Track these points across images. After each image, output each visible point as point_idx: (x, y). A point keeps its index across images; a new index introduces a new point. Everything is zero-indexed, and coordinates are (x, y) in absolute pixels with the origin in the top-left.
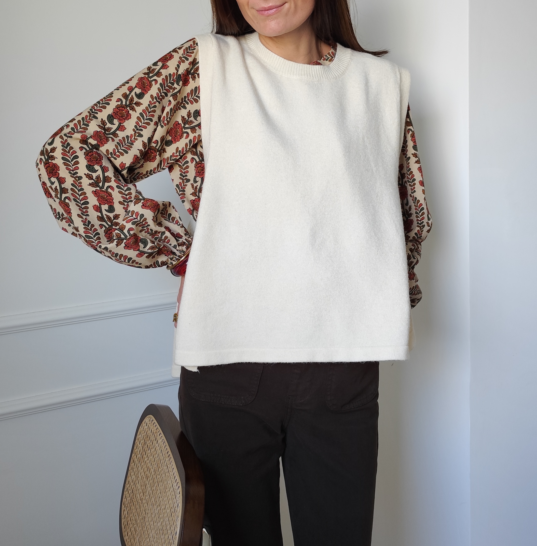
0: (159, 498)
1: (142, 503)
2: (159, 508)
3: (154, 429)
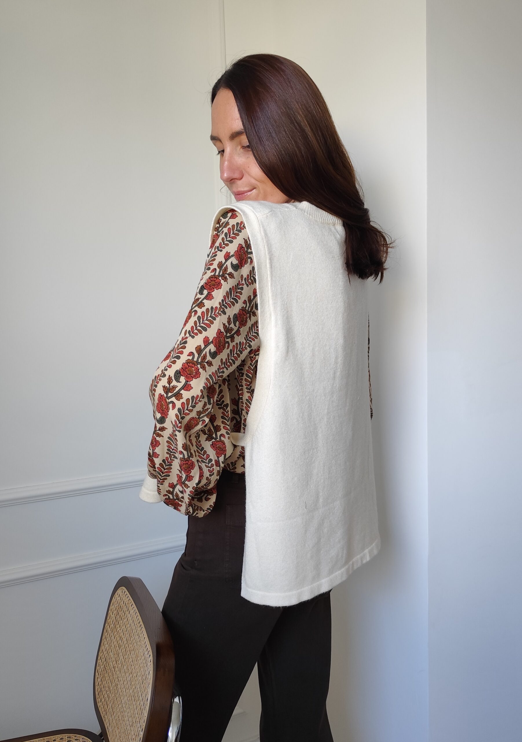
0: (131, 665)
1: (115, 671)
2: (131, 676)
3: (126, 601)
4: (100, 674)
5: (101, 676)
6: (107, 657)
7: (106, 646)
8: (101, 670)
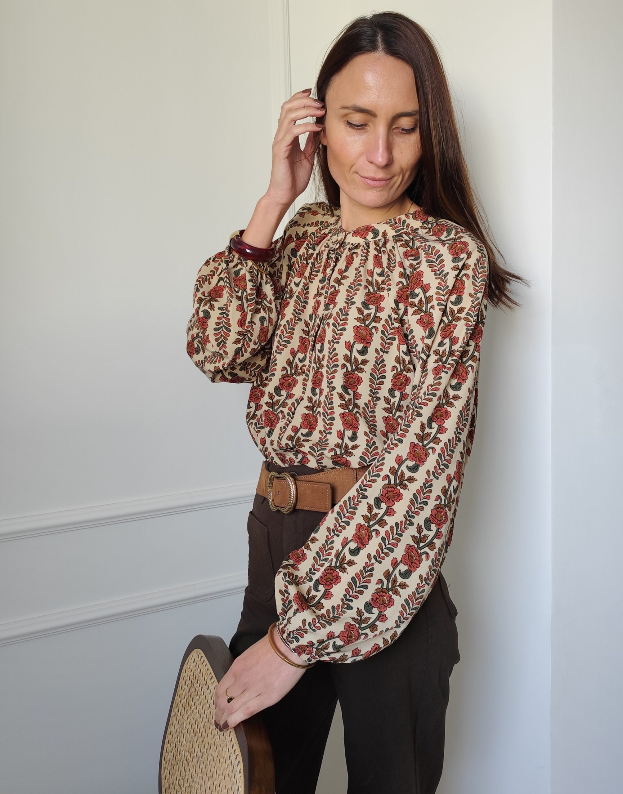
4: (169, 764)
5: (169, 768)
6: (177, 742)
7: (177, 727)
8: (169, 757)
